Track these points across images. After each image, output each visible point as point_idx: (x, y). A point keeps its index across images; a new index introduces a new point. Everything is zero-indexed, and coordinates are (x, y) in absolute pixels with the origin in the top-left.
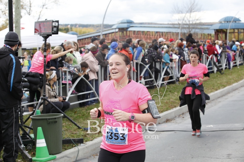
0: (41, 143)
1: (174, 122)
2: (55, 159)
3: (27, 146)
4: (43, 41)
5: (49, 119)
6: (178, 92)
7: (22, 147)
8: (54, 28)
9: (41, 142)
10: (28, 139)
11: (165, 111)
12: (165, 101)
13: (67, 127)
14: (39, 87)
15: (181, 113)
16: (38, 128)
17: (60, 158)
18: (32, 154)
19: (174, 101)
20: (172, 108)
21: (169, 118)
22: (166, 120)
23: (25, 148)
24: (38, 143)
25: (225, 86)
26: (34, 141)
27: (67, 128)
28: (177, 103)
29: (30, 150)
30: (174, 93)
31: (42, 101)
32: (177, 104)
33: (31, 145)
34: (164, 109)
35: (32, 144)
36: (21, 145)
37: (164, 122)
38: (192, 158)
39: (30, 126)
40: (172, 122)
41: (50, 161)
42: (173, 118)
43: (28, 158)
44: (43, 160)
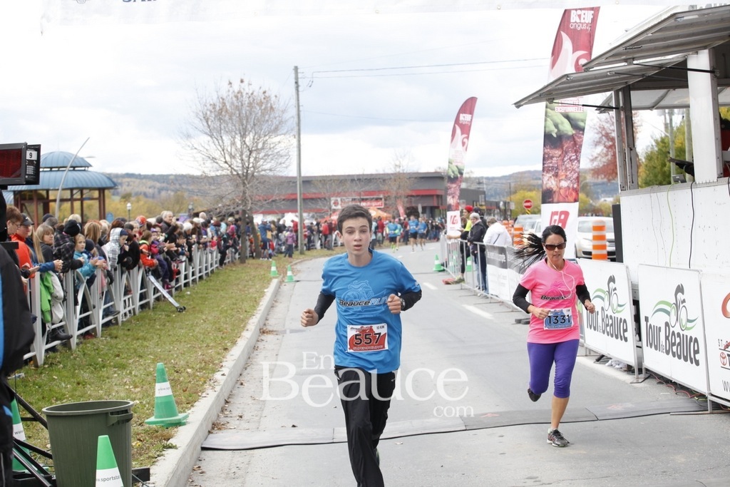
1: (236, 427)
5: (112, 413)
8: (28, 166)
9: (110, 476)
16: (100, 437)
22: (212, 424)
25: (234, 343)
40: (231, 428)
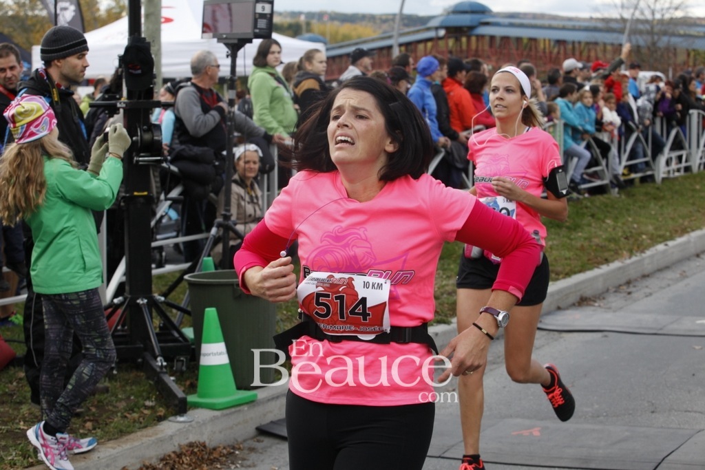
0: (215, 354)
1: (602, 304)
2: (252, 402)
3: (173, 361)
4: (227, 56)
6: (617, 218)
7: (157, 364)
8: (259, 20)
9: (215, 352)
10: (176, 340)
11: (575, 273)
12: (579, 245)
13: (291, 312)
14: (212, 192)
15: (624, 280)
16: (207, 309)
17: (269, 400)
18: (187, 386)
19: (603, 244)
20: (597, 264)
21: (588, 293)
22: (578, 299)
23: (166, 367)
24: (205, 355)
26: (193, 349)
27: (289, 313)
28: (613, 251)
29: (182, 373)
30: (604, 222)
31: (221, 232)
32: (612, 253)
33: (185, 360)
34: (573, 266)
35: (189, 357)
36: (155, 358)
37: (574, 305)
38: (653, 412)
39: (182, 305)
40: (596, 304)
41: (238, 409)
42: (600, 295)
43: (175, 396)
44: (219, 404)
